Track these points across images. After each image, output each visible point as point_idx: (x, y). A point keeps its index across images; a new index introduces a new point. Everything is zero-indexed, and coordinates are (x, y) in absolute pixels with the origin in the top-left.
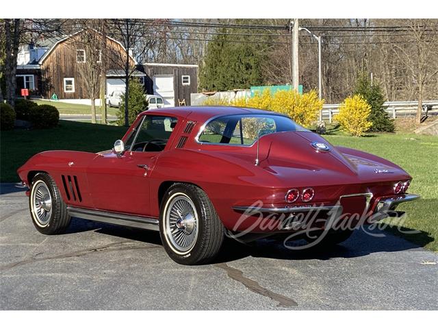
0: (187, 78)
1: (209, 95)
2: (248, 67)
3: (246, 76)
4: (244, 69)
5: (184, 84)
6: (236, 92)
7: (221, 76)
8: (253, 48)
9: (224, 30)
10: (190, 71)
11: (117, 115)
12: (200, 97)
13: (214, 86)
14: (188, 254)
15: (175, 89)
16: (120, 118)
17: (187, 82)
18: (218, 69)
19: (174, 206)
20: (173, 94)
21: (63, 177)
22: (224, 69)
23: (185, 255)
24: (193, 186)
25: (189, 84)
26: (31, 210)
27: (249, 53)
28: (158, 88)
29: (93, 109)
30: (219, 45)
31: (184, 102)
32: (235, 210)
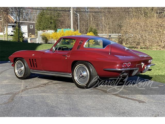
0: (32, 26)
1: (44, 31)
2: (51, 23)
3: (51, 26)
4: (50, 23)
5: (31, 28)
6: (47, 31)
7: (42, 25)
8: (53, 17)
9: (43, 11)
10: (33, 24)
11: (12, 38)
12: (40, 32)
13: (40, 29)
14: (85, 85)
15: (28, 30)
16: (13, 39)
17: (32, 27)
18: (41, 23)
19: (78, 69)
20: (27, 31)
21: (30, 59)
22: (43, 23)
23: (84, 85)
24: (86, 62)
25: (32, 28)
26: (15, 71)
27: (51, 18)
28: (22, 29)
29: (4, 36)
30: (41, 16)
31: (31, 34)
32: (104, 70)
